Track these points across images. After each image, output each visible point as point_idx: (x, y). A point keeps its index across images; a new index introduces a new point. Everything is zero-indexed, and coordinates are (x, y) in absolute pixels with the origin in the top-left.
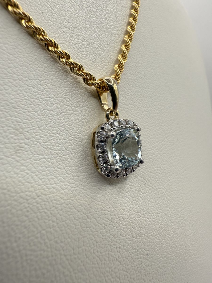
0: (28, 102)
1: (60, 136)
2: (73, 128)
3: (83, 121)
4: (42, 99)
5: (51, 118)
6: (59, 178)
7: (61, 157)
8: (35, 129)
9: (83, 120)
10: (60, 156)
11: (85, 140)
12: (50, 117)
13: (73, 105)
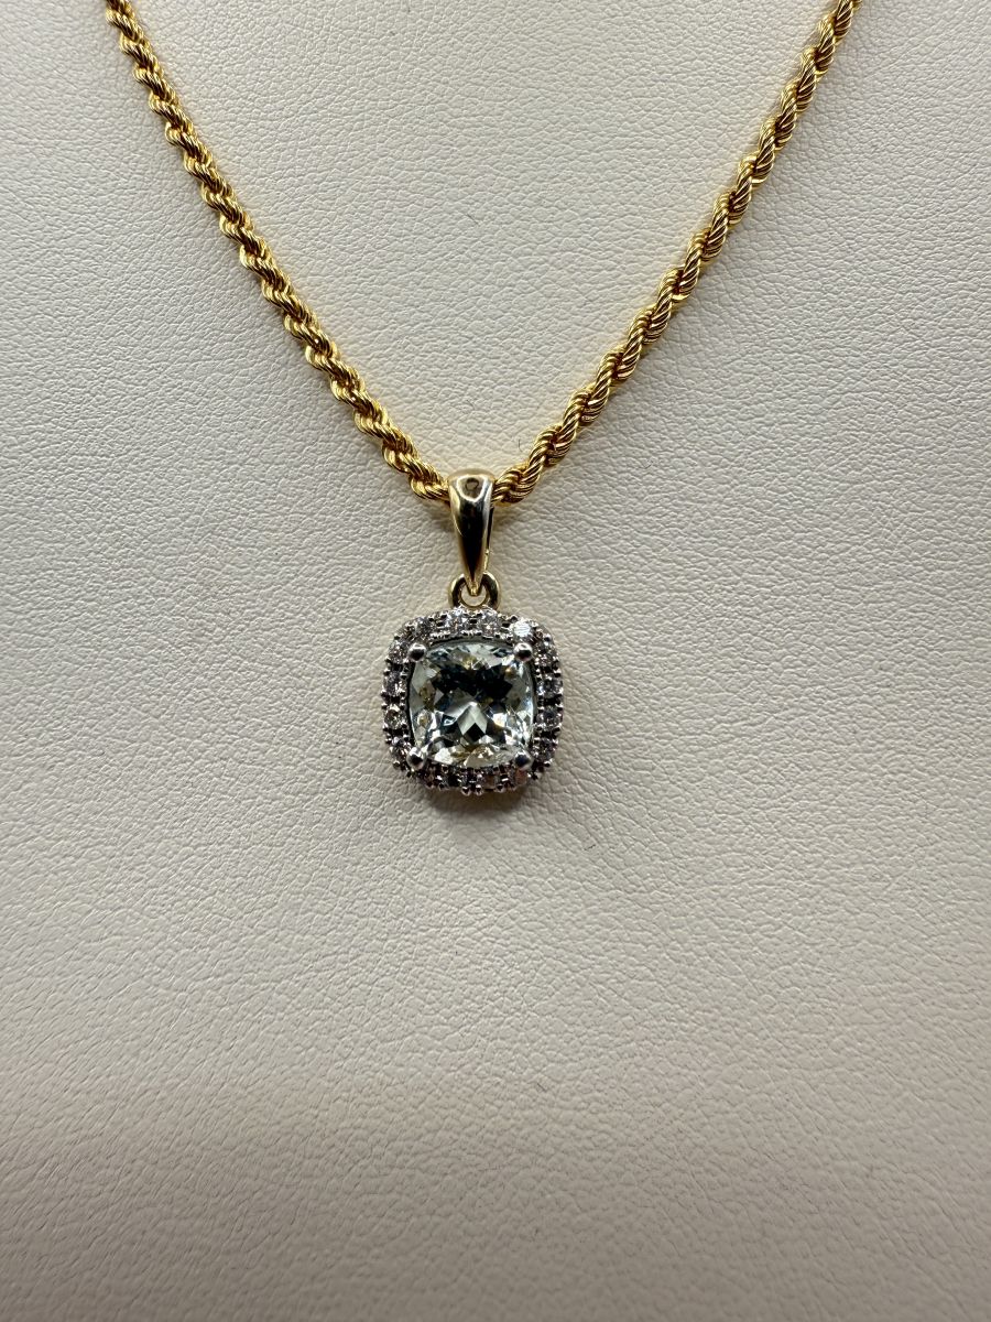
0: (248, 520)
1: (310, 620)
2: (352, 607)
3: (387, 589)
4: (283, 514)
5: (294, 568)
6: (280, 730)
7: (299, 677)
8: (249, 591)
9: (387, 585)
10: (294, 675)
11: (379, 646)
12: (293, 565)
13: (366, 540)
